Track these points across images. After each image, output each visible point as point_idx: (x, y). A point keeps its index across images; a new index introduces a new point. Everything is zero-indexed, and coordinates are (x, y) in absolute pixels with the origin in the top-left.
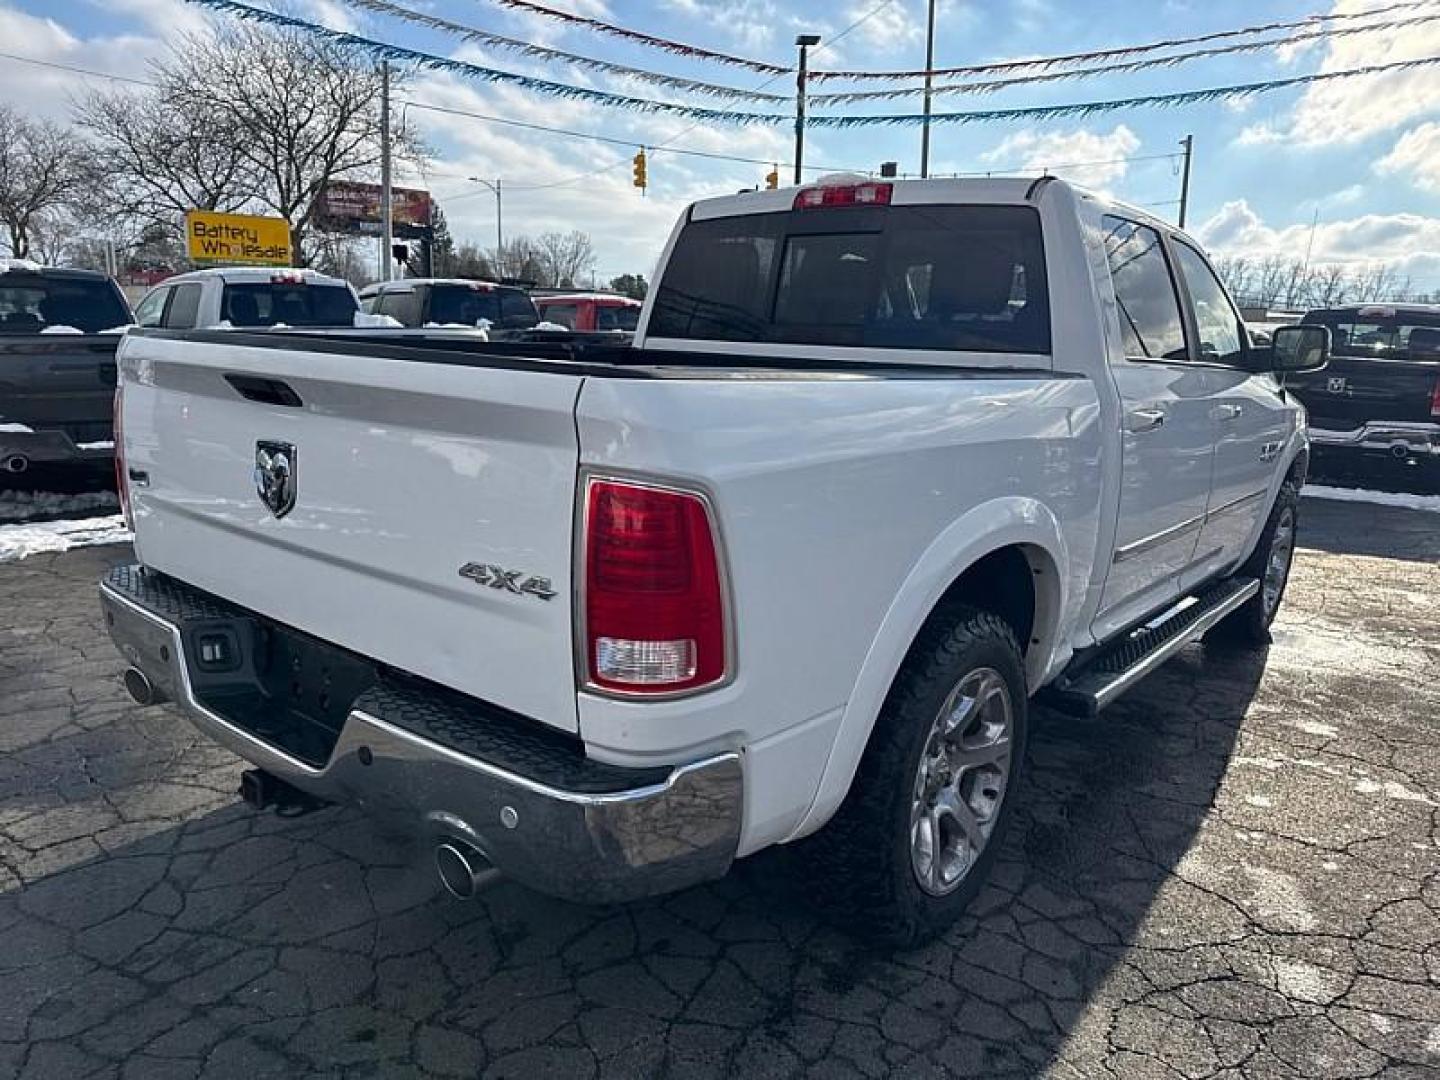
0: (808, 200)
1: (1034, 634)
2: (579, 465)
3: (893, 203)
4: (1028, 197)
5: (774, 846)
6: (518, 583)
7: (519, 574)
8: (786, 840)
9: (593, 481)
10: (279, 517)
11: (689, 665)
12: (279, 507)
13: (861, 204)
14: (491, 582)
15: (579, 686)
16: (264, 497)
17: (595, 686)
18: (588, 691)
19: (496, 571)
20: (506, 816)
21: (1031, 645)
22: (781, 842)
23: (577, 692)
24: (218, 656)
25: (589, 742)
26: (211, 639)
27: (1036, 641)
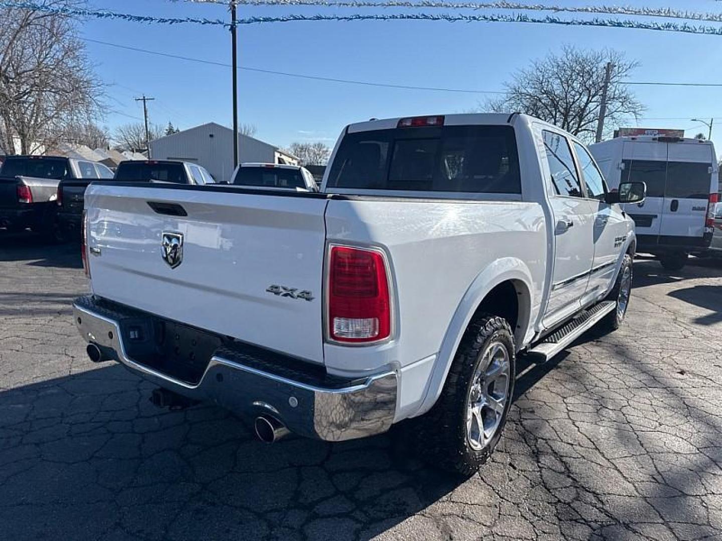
0: (404, 124)
1: (518, 323)
2: (326, 239)
3: (445, 125)
4: (509, 121)
5: (407, 419)
6: (295, 294)
7: (297, 289)
8: (413, 416)
9: (332, 246)
10: (173, 268)
11: (375, 330)
12: (174, 263)
13: (430, 125)
14: (282, 294)
15: (324, 340)
16: (166, 259)
17: (333, 340)
18: (328, 343)
19: (285, 289)
20: (292, 401)
21: (516, 328)
22: (410, 417)
23: (323, 343)
24: (137, 337)
25: (328, 367)
26: (133, 328)
27: (519, 327)
